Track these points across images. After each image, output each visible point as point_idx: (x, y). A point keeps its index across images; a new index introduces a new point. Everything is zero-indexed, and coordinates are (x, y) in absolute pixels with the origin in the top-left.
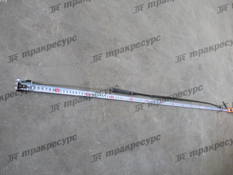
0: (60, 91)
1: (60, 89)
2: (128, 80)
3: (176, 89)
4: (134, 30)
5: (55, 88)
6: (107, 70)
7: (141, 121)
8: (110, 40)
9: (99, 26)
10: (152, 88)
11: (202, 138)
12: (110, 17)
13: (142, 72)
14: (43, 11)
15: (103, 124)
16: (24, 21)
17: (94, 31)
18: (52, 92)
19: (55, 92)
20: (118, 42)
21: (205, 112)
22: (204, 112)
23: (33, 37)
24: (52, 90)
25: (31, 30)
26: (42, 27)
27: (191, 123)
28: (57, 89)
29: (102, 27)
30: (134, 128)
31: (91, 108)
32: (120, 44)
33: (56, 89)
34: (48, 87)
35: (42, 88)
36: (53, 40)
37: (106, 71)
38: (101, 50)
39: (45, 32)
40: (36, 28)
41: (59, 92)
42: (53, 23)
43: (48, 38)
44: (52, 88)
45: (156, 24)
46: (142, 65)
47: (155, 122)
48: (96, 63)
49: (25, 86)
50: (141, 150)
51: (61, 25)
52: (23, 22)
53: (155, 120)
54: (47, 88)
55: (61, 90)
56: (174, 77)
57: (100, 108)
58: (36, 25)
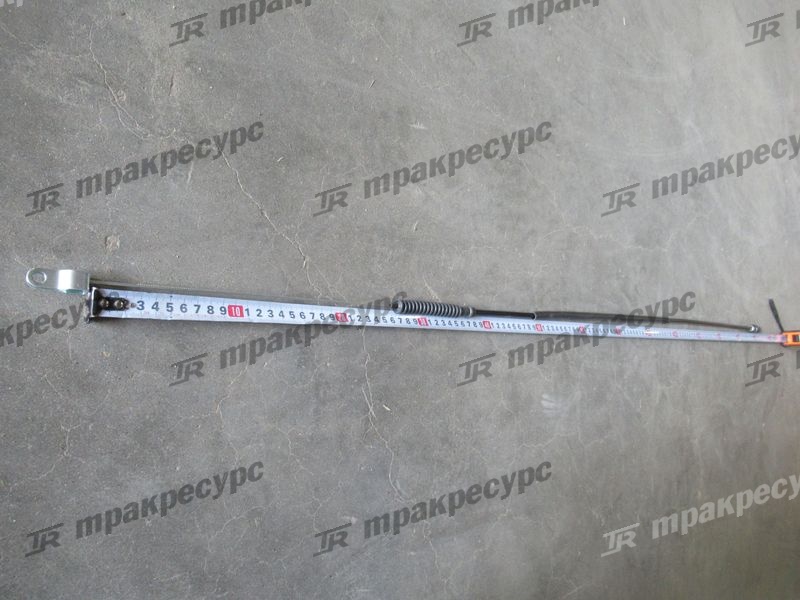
0: (245, 313)
1: (245, 304)
2: (451, 268)
3: (618, 279)
4: (474, 64)
5: (227, 303)
6: (375, 236)
7: (499, 413)
8: (384, 115)
9: (339, 58)
10: (535, 286)
11: (696, 442)
12: (381, 19)
13: (502, 228)
14: (108, 13)
15: (367, 446)
16: (31, 63)
17: (320, 82)
18: (218, 316)
19: (228, 318)
20: (414, 120)
21: (710, 349)
22: (707, 352)
23: (73, 131)
24: (217, 311)
25: (62, 100)
26: (111, 83)
27: (663, 396)
28: (235, 307)
29: (353, 61)
30: (475, 443)
31: (322, 395)
32: (422, 127)
33: (230, 307)
34: (205, 302)
35: (181, 308)
36: (161, 134)
37: (371, 241)
38: (351, 157)
39: (123, 105)
40: (85, 88)
41: (242, 315)
42: (157, 62)
43: (138, 128)
44: (218, 304)
45: (551, 33)
46: (499, 205)
47: (545, 411)
48: (332, 216)
49: (119, 304)
50: (499, 518)
51: (188, 70)
52: (28, 67)
53: (545, 404)
54: (199, 306)
55: (247, 310)
56: (611, 236)
57: (352, 390)
58: (84, 76)
